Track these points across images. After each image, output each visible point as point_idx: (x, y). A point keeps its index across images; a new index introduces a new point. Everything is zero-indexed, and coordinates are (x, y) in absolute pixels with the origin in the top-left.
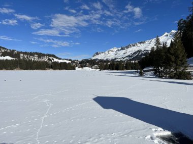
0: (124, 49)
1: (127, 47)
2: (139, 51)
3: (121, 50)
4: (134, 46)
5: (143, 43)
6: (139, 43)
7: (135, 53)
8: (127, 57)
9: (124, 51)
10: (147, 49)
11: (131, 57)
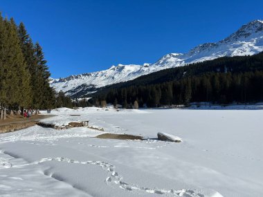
0: (64, 81)
1: (69, 79)
2: (84, 85)
3: (59, 81)
4: (77, 78)
5: (88, 75)
6: (83, 75)
7: (79, 87)
8: (69, 91)
9: (63, 84)
10: (93, 83)
11: (74, 92)
